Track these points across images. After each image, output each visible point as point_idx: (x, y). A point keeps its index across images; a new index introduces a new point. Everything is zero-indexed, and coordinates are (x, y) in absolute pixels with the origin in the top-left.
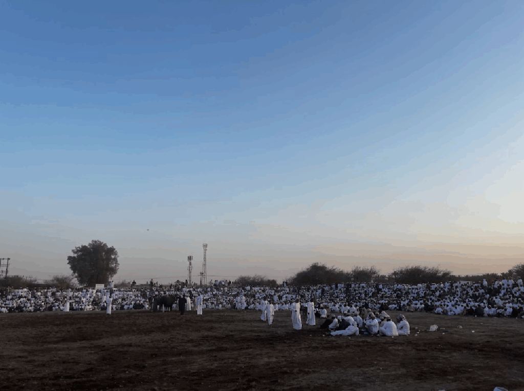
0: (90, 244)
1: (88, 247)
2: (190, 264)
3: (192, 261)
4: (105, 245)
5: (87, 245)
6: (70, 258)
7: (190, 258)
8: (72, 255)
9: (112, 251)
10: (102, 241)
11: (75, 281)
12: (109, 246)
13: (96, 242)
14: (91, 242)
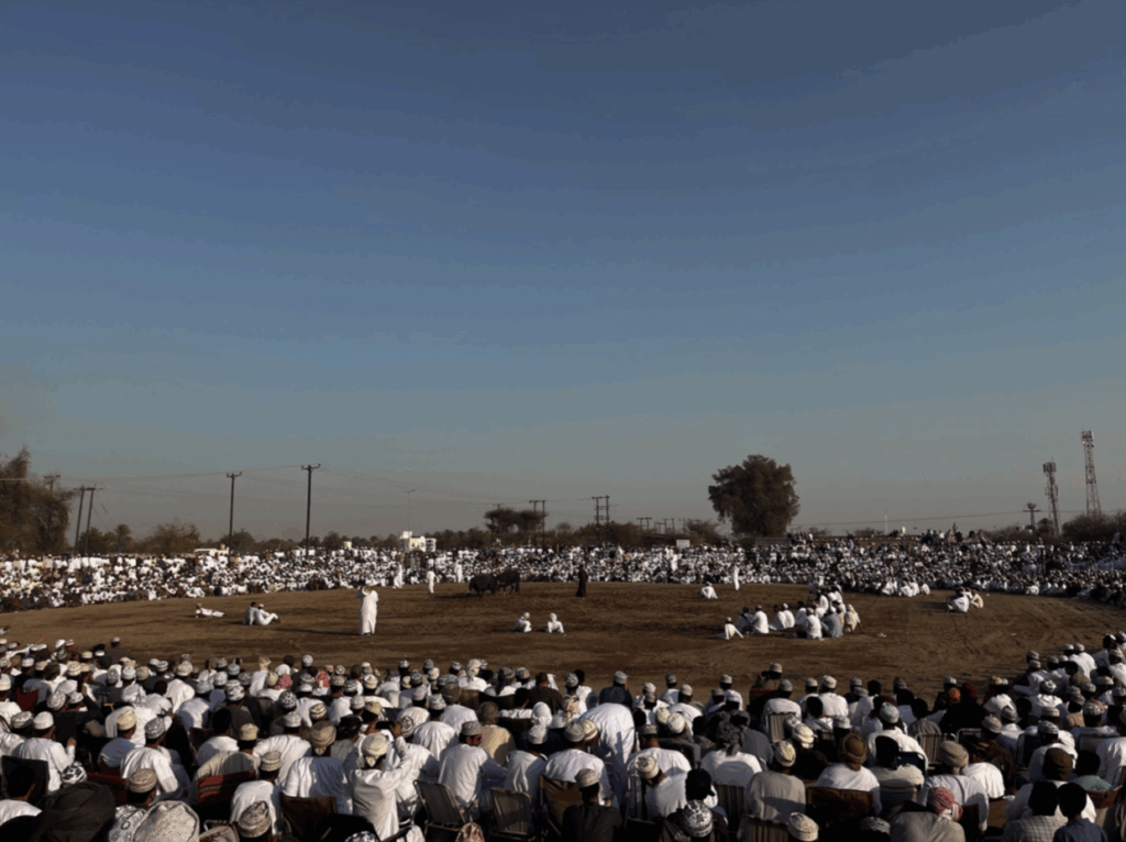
0: (746, 464)
1: (744, 468)
2: (1052, 481)
3: (1056, 475)
4: (772, 464)
5: (740, 464)
6: (712, 490)
7: (1049, 468)
8: (715, 484)
9: (785, 473)
10: (765, 456)
11: (725, 528)
12: (780, 463)
13: (755, 457)
14: (747, 460)
